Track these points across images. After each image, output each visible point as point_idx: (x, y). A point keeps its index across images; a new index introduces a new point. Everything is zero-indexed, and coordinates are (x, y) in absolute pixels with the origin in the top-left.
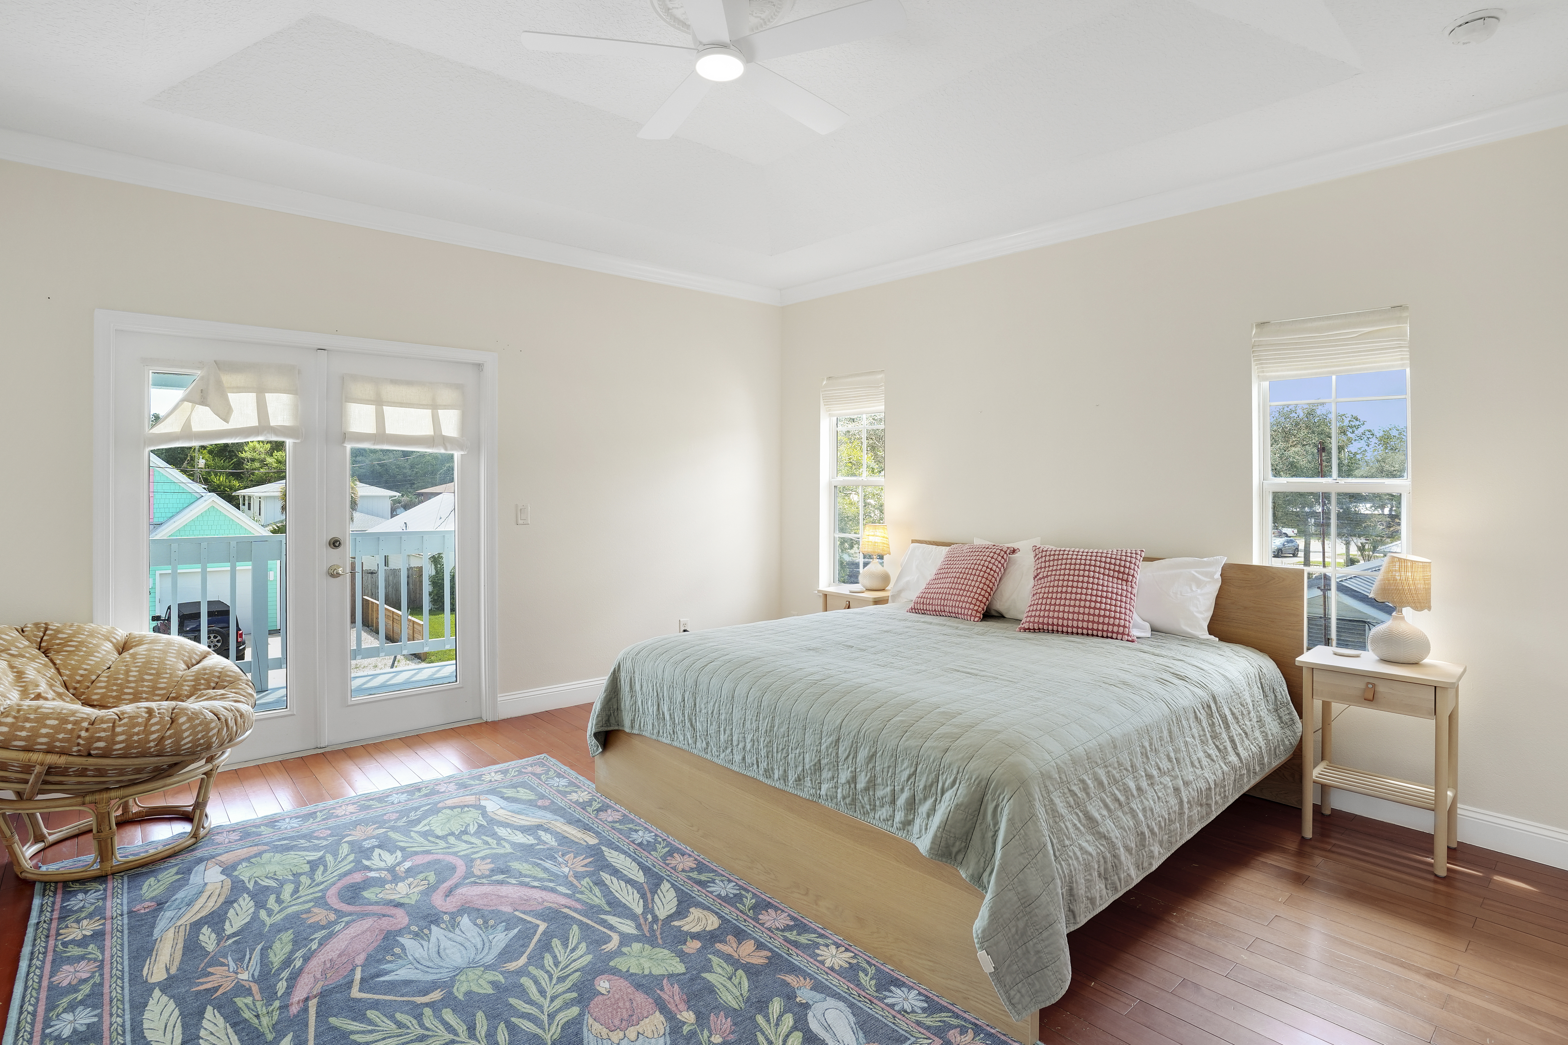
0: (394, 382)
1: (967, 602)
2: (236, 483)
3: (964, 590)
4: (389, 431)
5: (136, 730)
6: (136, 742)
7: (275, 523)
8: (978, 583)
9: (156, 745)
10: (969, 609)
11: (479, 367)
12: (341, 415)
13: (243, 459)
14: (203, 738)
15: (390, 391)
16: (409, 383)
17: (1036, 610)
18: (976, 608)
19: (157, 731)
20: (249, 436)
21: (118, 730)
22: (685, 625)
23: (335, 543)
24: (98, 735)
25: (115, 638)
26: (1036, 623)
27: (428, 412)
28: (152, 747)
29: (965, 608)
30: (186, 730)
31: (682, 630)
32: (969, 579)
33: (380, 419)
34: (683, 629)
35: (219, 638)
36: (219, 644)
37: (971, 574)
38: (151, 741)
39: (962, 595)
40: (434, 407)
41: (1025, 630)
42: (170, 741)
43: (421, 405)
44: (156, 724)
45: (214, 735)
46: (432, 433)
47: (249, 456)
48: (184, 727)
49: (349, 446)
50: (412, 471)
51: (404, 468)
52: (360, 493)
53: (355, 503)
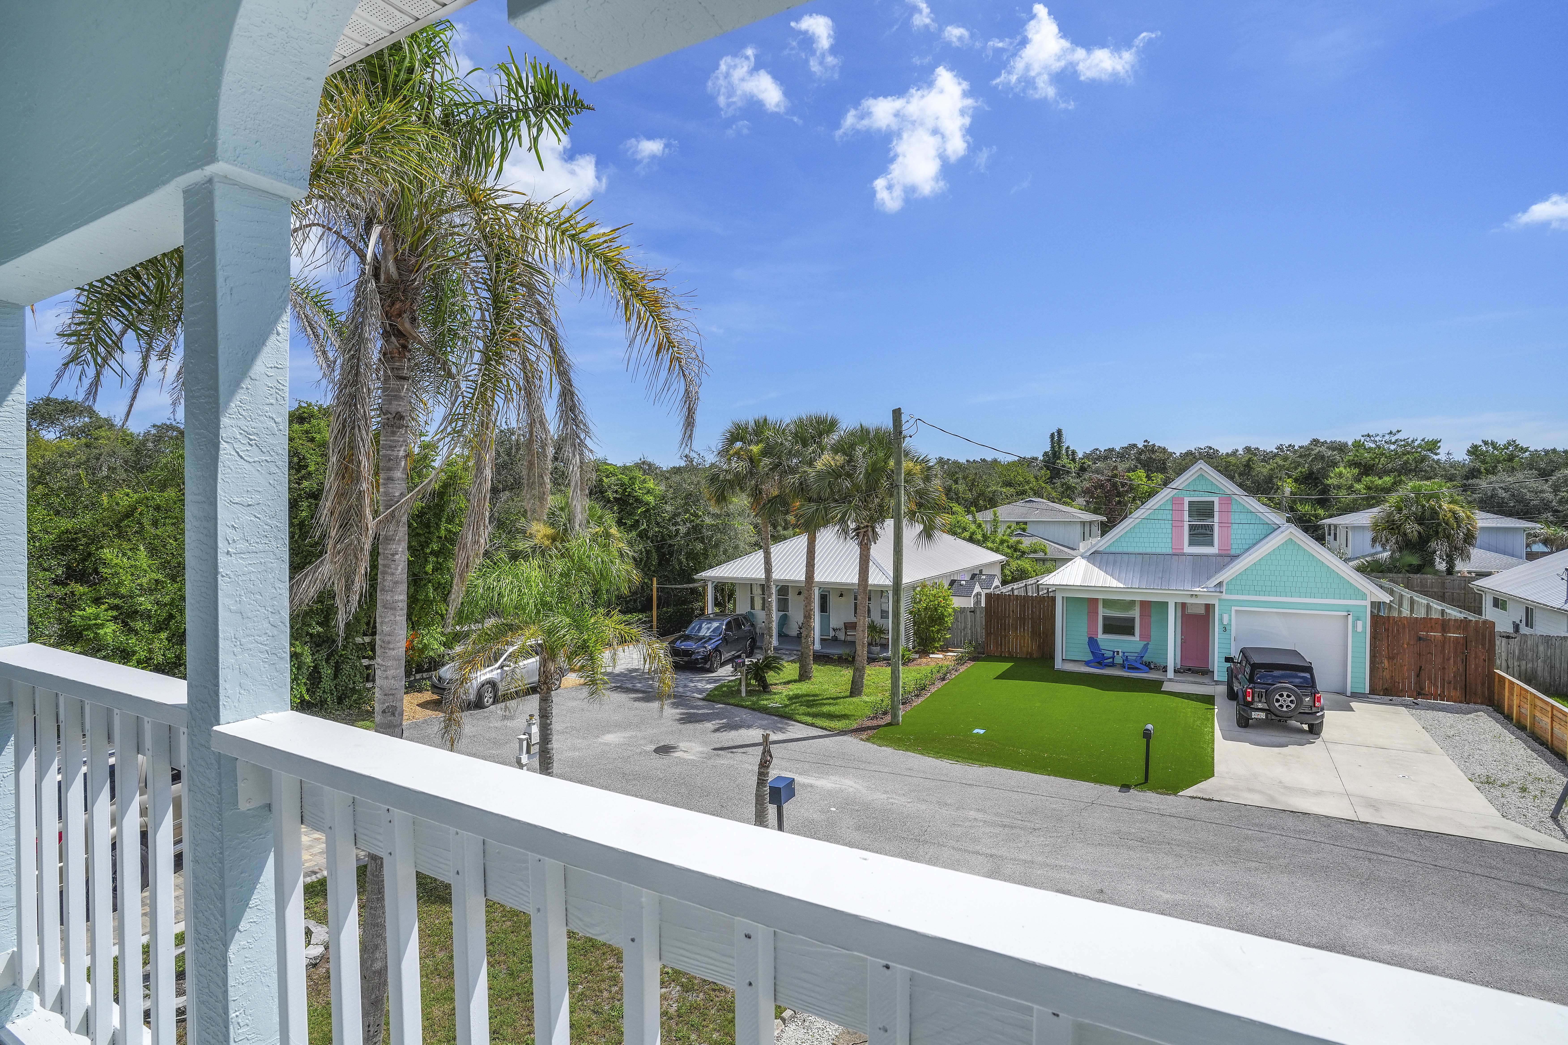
2: (1321, 512)
7: (1364, 557)
13: (1329, 486)
35: (1293, 698)
36: (1293, 706)
47: (1335, 483)
50: (1556, 495)
51: (1542, 491)
52: (1480, 524)
53: (1473, 537)
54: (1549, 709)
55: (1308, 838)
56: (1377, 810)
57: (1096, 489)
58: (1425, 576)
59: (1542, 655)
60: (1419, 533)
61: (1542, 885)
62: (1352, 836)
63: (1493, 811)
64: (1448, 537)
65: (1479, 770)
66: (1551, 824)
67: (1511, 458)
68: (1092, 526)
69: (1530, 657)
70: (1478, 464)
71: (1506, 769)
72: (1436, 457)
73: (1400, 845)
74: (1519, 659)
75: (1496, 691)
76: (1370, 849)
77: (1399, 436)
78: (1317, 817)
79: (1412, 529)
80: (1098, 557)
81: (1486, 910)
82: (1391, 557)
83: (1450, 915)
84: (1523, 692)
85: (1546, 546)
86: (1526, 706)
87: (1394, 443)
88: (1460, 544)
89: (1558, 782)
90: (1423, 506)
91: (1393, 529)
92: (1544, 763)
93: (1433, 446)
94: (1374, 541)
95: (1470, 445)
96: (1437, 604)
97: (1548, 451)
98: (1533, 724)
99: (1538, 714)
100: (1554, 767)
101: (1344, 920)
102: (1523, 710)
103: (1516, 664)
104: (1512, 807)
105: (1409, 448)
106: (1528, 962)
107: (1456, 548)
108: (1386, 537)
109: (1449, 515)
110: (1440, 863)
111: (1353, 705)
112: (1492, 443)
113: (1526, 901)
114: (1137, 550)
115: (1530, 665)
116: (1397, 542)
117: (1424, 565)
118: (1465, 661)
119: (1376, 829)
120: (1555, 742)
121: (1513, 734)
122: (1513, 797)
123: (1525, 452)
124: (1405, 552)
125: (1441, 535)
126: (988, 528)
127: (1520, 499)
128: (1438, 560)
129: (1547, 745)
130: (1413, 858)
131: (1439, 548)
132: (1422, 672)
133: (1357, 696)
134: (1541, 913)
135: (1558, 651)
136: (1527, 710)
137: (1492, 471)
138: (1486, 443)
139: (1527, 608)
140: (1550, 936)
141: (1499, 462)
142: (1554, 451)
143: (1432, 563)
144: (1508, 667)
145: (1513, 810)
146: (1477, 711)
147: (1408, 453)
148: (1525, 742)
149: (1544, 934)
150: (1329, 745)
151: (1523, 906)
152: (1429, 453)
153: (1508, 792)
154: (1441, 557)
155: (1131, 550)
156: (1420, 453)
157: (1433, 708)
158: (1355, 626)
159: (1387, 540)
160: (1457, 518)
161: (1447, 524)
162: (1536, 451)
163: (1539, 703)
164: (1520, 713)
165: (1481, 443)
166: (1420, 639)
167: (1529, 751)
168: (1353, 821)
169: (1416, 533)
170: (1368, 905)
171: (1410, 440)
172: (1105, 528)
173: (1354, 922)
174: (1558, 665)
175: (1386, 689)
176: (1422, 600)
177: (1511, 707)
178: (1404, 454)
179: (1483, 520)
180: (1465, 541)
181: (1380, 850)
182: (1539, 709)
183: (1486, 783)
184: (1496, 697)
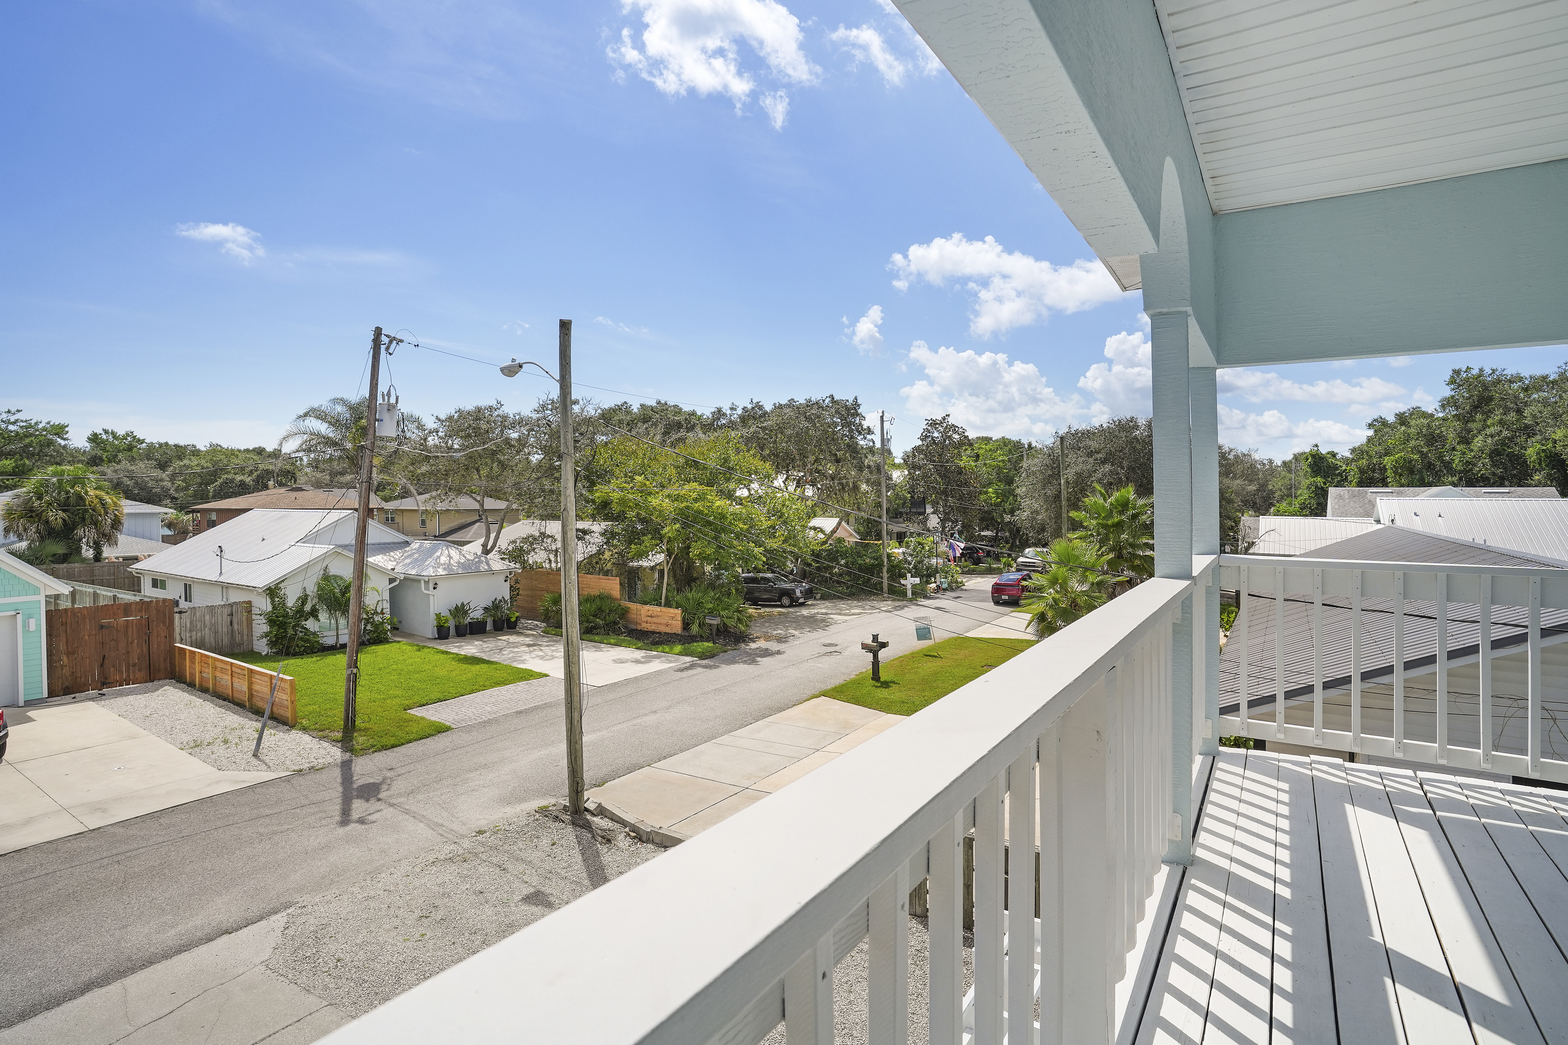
50: (173, 483)
51: (162, 480)
52: (126, 511)
53: (120, 522)
54: (229, 667)
55: (34, 875)
56: (104, 811)
58: (72, 565)
59: (208, 623)
60: (64, 520)
61: (268, 812)
62: (89, 849)
63: (209, 769)
64: (95, 523)
65: (185, 738)
66: (255, 761)
67: (130, 448)
69: (199, 627)
70: (100, 453)
71: (206, 729)
72: (63, 443)
73: (142, 834)
74: (191, 631)
75: (177, 664)
76: (115, 852)
77: (18, 416)
78: (36, 847)
79: (56, 517)
81: (238, 852)
82: (29, 547)
83: (212, 872)
84: (204, 659)
85: (170, 530)
86: (207, 670)
87: (14, 423)
88: (107, 530)
89: (247, 727)
90: (68, 492)
91: (31, 517)
92: (232, 714)
93: (60, 430)
94: (7, 530)
95: (91, 432)
96: (107, 591)
97: (162, 444)
98: (215, 685)
99: (218, 674)
100: (239, 715)
101: (118, 933)
102: (204, 675)
103: (188, 635)
104: (223, 759)
105: (31, 431)
106: (282, 875)
107: (104, 535)
108: (24, 526)
109: (96, 501)
110: (185, 833)
111: (32, 714)
112: (113, 433)
113: (262, 830)
115: (199, 635)
116: (38, 531)
117: (71, 554)
118: (149, 642)
119: (110, 829)
120: (235, 695)
121: (199, 697)
122: (220, 750)
123: (142, 443)
124: (47, 542)
125: (88, 521)
127: (143, 487)
128: (84, 547)
129: (229, 699)
130: (160, 840)
131: (86, 535)
132: (106, 661)
133: (32, 704)
134: (275, 833)
135: (220, 618)
136: (208, 674)
137: (113, 459)
138: (106, 432)
139: (186, 585)
140: (288, 847)
141: (119, 451)
142: (167, 444)
143: (79, 550)
144: (182, 639)
145: (225, 761)
146: (162, 686)
147: (31, 435)
148: (212, 702)
149: (283, 848)
150: (18, 766)
151: (261, 835)
152: (55, 438)
153: (215, 748)
154: (88, 544)
156: (45, 436)
157: (121, 694)
158: (26, 625)
159: (25, 530)
160: (104, 505)
161: (94, 510)
162: (152, 443)
163: (219, 665)
164: (202, 678)
165: (102, 432)
166: (102, 627)
167: (217, 708)
168: (82, 833)
169: (60, 521)
170: (137, 905)
171: (33, 422)
173: (129, 928)
174: (220, 630)
175: (67, 687)
176: (89, 589)
177: (193, 675)
178: (26, 436)
179: (129, 507)
180: (112, 527)
181: (124, 848)
182: (219, 669)
183: (195, 747)
184: (177, 669)
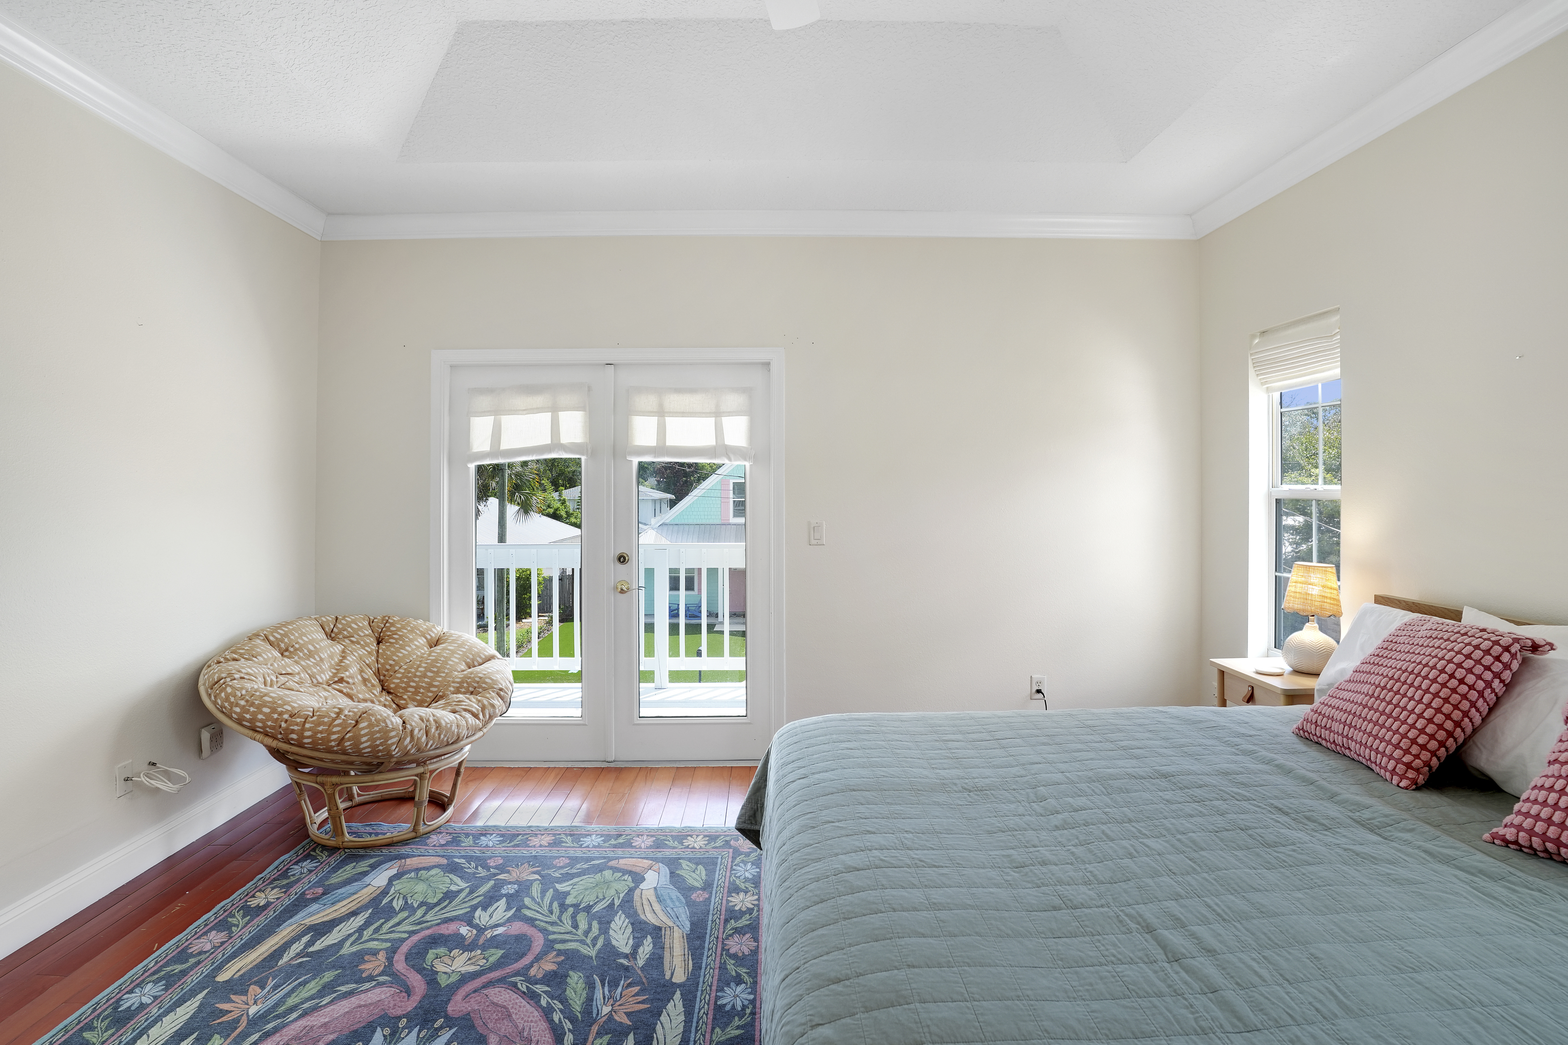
0: (678, 391)
1: (1389, 742)
3: (1389, 716)
4: (669, 443)
5: (320, 728)
6: (320, 739)
8: (1421, 707)
9: (338, 745)
10: (1391, 757)
11: (767, 365)
12: (625, 429)
14: (381, 744)
15: (674, 401)
16: (692, 391)
17: (1545, 803)
18: (1407, 759)
19: (338, 732)
20: (543, 453)
21: (307, 726)
22: (1039, 683)
23: (622, 559)
24: (292, 727)
25: (430, 635)
26: (1536, 835)
27: (712, 421)
28: (334, 746)
29: (1383, 754)
30: (364, 735)
31: (1034, 690)
32: (1404, 695)
33: (662, 431)
34: (1035, 688)
37: (1411, 685)
38: (332, 741)
39: (1382, 726)
40: (718, 414)
41: (1506, 843)
42: (349, 743)
43: (704, 413)
44: (338, 725)
45: (393, 744)
46: (713, 443)
48: (363, 732)
49: (635, 461)
57: (666, 470)
68: (662, 503)
80: (665, 528)
114: (695, 522)
126: (571, 507)
155: (690, 522)
172: (672, 504)
